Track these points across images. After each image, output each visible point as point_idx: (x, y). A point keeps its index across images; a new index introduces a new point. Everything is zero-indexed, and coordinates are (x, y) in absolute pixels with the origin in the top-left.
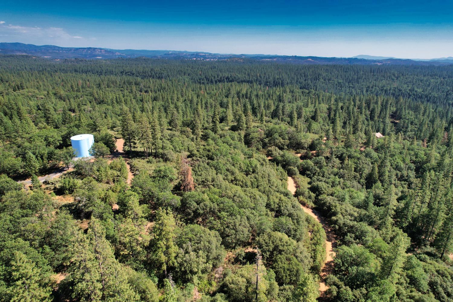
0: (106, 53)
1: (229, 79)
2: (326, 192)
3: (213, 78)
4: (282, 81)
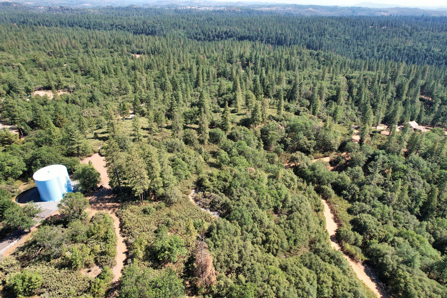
1: (227, 34)
2: (377, 234)
3: (210, 33)
4: (285, 37)
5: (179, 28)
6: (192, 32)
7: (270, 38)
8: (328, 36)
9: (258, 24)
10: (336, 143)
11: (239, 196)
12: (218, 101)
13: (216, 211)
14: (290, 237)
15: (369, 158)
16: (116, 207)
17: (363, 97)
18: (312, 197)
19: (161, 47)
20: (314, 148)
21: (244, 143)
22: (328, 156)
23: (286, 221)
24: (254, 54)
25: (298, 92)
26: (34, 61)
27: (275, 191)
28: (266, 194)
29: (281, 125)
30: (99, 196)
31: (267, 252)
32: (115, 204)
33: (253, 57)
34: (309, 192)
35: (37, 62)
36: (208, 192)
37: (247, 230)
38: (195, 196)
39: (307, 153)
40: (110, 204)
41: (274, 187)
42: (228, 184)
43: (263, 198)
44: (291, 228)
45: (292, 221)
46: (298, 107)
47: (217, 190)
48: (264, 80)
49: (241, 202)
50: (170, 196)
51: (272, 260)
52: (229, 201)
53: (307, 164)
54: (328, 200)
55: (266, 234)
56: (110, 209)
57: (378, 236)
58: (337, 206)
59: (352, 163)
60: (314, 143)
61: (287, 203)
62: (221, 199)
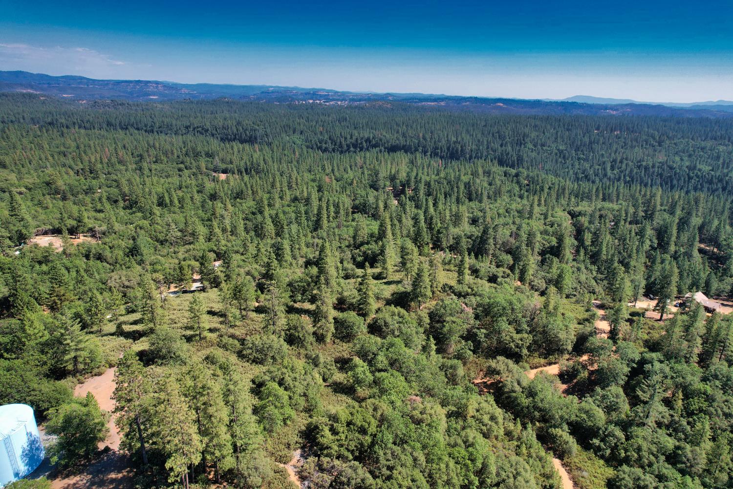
1: (370, 143)
3: (343, 140)
4: (462, 147)
5: (294, 132)
6: (315, 139)
7: (438, 149)
8: (531, 146)
9: (419, 128)
10: (567, 337)
11: (390, 468)
12: (353, 256)
15: (633, 368)
17: (604, 249)
18: (534, 455)
19: (262, 163)
20: (529, 348)
21: (399, 341)
22: (555, 363)
24: (414, 174)
25: (491, 241)
26: (48, 184)
27: (463, 452)
28: (446, 458)
29: (466, 304)
30: (96, 472)
33: (413, 180)
34: (528, 446)
35: (53, 186)
36: (328, 459)
38: (300, 464)
39: (516, 357)
41: (459, 441)
42: (368, 439)
43: (440, 469)
46: (493, 269)
47: (346, 453)
48: (431, 218)
50: (246, 473)
52: (370, 480)
53: (519, 383)
54: (566, 460)
58: (585, 474)
59: (600, 379)
60: (528, 338)
61: (488, 478)
62: (355, 477)
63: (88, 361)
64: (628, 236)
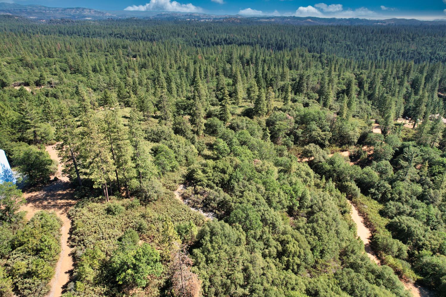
0: (96, 14)
1: (226, 41)
3: (209, 40)
4: (285, 43)
5: (178, 36)
6: (192, 40)
7: (270, 44)
8: (329, 43)
9: (258, 32)
10: (355, 134)
11: (242, 192)
12: (216, 95)
13: (211, 211)
14: (315, 247)
15: (396, 151)
16: (71, 205)
17: (377, 90)
18: (334, 195)
19: (158, 50)
20: (329, 141)
21: (245, 131)
22: (346, 151)
23: (307, 224)
24: (255, 55)
25: (305, 84)
26: (21, 60)
27: (289, 188)
28: (278, 190)
29: (289, 115)
30: (49, 190)
31: (284, 269)
32: (70, 201)
33: (254, 58)
34: (330, 190)
35: (24, 62)
36: (201, 187)
37: (254, 237)
38: (183, 192)
39: (322, 146)
40: (63, 201)
41: (286, 182)
42: (226, 177)
43: (274, 195)
44: (316, 234)
45: (315, 225)
46: (306, 100)
47: (213, 184)
48: (266, 75)
49: (245, 199)
50: (146, 189)
51: (294, 283)
52: (228, 198)
53: (324, 157)
54: (353, 200)
55: (283, 243)
56: (60, 208)
57: (430, 246)
58: (365, 206)
59: (377, 157)
60: (330, 135)
61: (306, 202)
62: (218, 196)
63: (43, 135)
64: (393, 83)
